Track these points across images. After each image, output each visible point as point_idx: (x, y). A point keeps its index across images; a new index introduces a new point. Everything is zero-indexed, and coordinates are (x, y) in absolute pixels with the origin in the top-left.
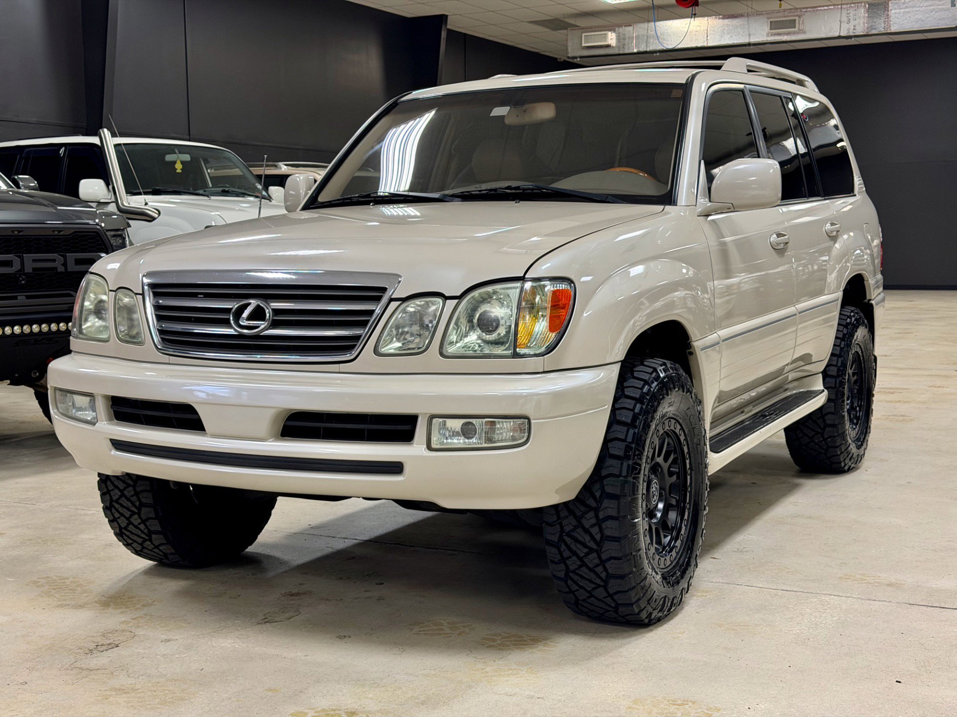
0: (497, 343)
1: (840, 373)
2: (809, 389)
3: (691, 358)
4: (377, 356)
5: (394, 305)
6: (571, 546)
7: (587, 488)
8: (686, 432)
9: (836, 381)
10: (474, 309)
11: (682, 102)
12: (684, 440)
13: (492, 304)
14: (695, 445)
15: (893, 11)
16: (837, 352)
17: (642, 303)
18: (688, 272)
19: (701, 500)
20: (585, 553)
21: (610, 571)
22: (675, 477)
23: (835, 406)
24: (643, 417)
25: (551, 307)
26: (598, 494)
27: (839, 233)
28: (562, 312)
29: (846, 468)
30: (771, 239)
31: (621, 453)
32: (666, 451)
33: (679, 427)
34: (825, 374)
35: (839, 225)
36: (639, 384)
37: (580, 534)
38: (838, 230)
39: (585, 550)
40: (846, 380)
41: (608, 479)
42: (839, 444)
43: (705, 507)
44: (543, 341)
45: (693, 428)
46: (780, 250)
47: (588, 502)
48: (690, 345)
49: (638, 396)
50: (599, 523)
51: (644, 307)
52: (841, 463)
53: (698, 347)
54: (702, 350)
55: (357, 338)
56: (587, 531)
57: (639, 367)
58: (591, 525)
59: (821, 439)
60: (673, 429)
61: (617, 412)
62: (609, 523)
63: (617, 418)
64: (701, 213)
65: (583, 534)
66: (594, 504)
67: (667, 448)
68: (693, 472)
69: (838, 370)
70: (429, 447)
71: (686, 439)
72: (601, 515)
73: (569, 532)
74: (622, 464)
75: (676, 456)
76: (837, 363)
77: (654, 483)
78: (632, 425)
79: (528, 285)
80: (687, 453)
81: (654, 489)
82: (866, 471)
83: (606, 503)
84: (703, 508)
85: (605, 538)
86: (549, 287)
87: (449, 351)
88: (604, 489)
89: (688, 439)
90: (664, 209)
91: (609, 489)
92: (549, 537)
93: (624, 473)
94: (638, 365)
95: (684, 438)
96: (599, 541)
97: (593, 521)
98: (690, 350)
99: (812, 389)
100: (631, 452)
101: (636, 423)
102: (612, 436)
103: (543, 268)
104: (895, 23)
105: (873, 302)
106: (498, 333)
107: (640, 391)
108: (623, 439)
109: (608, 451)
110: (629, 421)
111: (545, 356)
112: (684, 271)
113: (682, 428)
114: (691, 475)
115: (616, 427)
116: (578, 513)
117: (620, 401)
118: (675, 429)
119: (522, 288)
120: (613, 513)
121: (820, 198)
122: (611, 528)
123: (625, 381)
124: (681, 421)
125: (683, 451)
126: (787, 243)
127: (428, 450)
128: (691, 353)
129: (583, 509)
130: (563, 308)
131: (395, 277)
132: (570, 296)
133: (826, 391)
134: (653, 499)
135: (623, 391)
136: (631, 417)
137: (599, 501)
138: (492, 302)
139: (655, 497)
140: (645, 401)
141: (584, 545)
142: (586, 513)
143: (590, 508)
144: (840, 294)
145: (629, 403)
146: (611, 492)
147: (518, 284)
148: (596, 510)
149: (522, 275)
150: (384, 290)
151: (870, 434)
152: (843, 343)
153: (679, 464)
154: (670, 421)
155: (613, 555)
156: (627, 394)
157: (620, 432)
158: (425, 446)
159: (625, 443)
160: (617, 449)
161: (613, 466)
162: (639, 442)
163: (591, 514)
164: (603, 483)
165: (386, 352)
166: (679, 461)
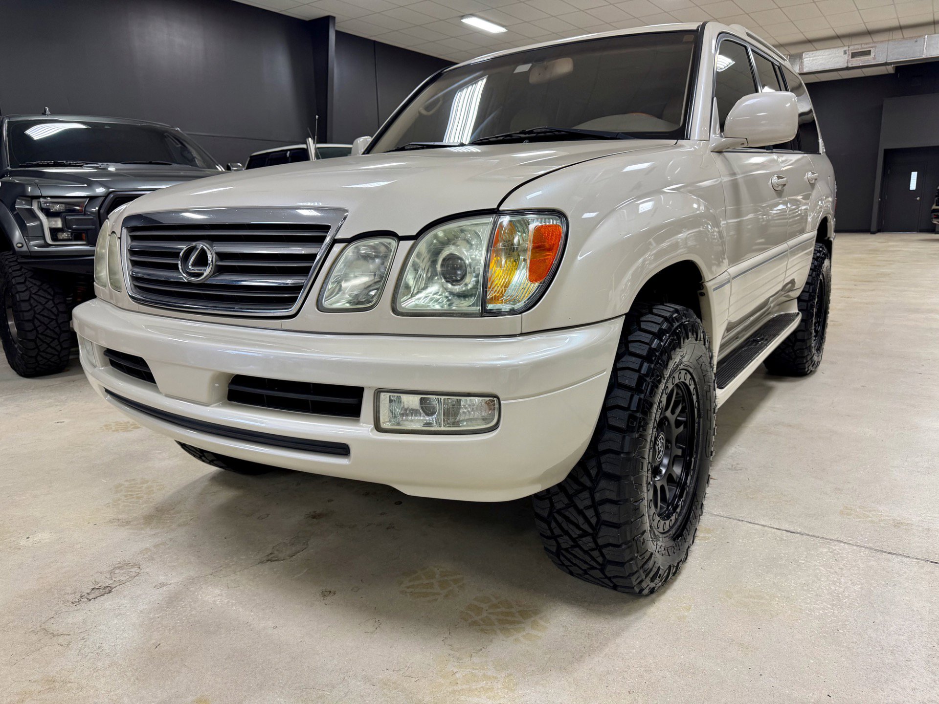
0: (463, 295)
1: (811, 298)
2: (787, 312)
3: (702, 299)
4: (320, 311)
5: (337, 248)
6: (562, 525)
7: (582, 464)
8: (696, 380)
9: (807, 304)
10: (436, 253)
11: (693, 45)
12: (694, 388)
13: (458, 246)
14: (705, 392)
15: (805, 60)
16: (810, 281)
17: (650, 244)
18: (699, 207)
19: (709, 447)
20: (579, 535)
21: (608, 557)
22: (682, 428)
23: (806, 325)
24: (651, 378)
25: (533, 248)
26: (593, 472)
27: (817, 181)
28: (549, 255)
29: (809, 372)
30: (773, 181)
31: (623, 425)
32: (675, 400)
33: (689, 376)
34: (799, 299)
35: (817, 174)
36: (646, 338)
37: (572, 514)
38: (816, 178)
39: (579, 532)
40: (815, 304)
41: (607, 456)
42: (806, 355)
43: (712, 452)
44: (523, 293)
45: (704, 376)
46: (779, 192)
47: (582, 480)
48: (703, 286)
49: (644, 353)
50: (595, 506)
51: (651, 247)
52: (805, 369)
53: (710, 287)
54: (714, 291)
55: (297, 289)
56: (580, 512)
57: (647, 316)
58: (586, 507)
59: (792, 351)
60: (684, 381)
61: (620, 373)
62: (607, 507)
63: (619, 381)
64: (715, 149)
65: (575, 513)
66: (588, 484)
67: (676, 398)
68: (701, 419)
69: (810, 295)
70: (378, 428)
71: (696, 388)
72: (598, 497)
73: (560, 509)
74: (624, 438)
75: (684, 405)
76: (809, 290)
77: (660, 439)
78: (638, 389)
79: (505, 220)
80: (696, 402)
81: (660, 445)
82: (823, 373)
83: (603, 484)
84: (710, 453)
85: (601, 523)
86: (535, 223)
87: (403, 306)
88: (601, 467)
89: (698, 387)
90: (676, 143)
91: (606, 468)
92: (538, 511)
93: (626, 450)
94: (646, 314)
95: (694, 386)
96: (594, 525)
97: (588, 502)
98: (702, 291)
99: (789, 312)
100: (635, 423)
101: (642, 387)
102: (612, 403)
103: (528, 197)
104: (807, 67)
105: (832, 239)
106: (464, 283)
107: (648, 346)
108: (626, 408)
109: (607, 422)
110: (633, 385)
111: (524, 314)
112: (695, 206)
113: (693, 378)
114: (699, 423)
115: (618, 392)
116: (571, 492)
117: (623, 359)
118: (685, 380)
119: (495, 223)
120: (613, 496)
121: (800, 152)
122: (608, 513)
123: (630, 333)
124: (691, 370)
125: (692, 400)
126: (785, 185)
127: (377, 430)
128: (703, 294)
129: (576, 487)
130: (550, 250)
131: (341, 213)
132: (560, 234)
133: (800, 313)
134: (659, 456)
135: (627, 347)
136: (636, 380)
137: (595, 481)
138: (458, 244)
139: (661, 453)
140: (653, 358)
141: (578, 527)
142: (580, 492)
143: (584, 488)
144: (815, 232)
145: (634, 363)
146: (611, 471)
147: (490, 219)
148: (592, 491)
149: (495, 207)
150: (327, 228)
151: (825, 343)
152: (814, 273)
153: (687, 413)
154: (680, 373)
155: (611, 541)
156: (632, 350)
157: (622, 398)
158: (372, 426)
159: (628, 412)
160: (618, 419)
161: (612, 440)
162: (646, 407)
163: (586, 494)
164: (600, 460)
165: (330, 307)
166: (687, 411)
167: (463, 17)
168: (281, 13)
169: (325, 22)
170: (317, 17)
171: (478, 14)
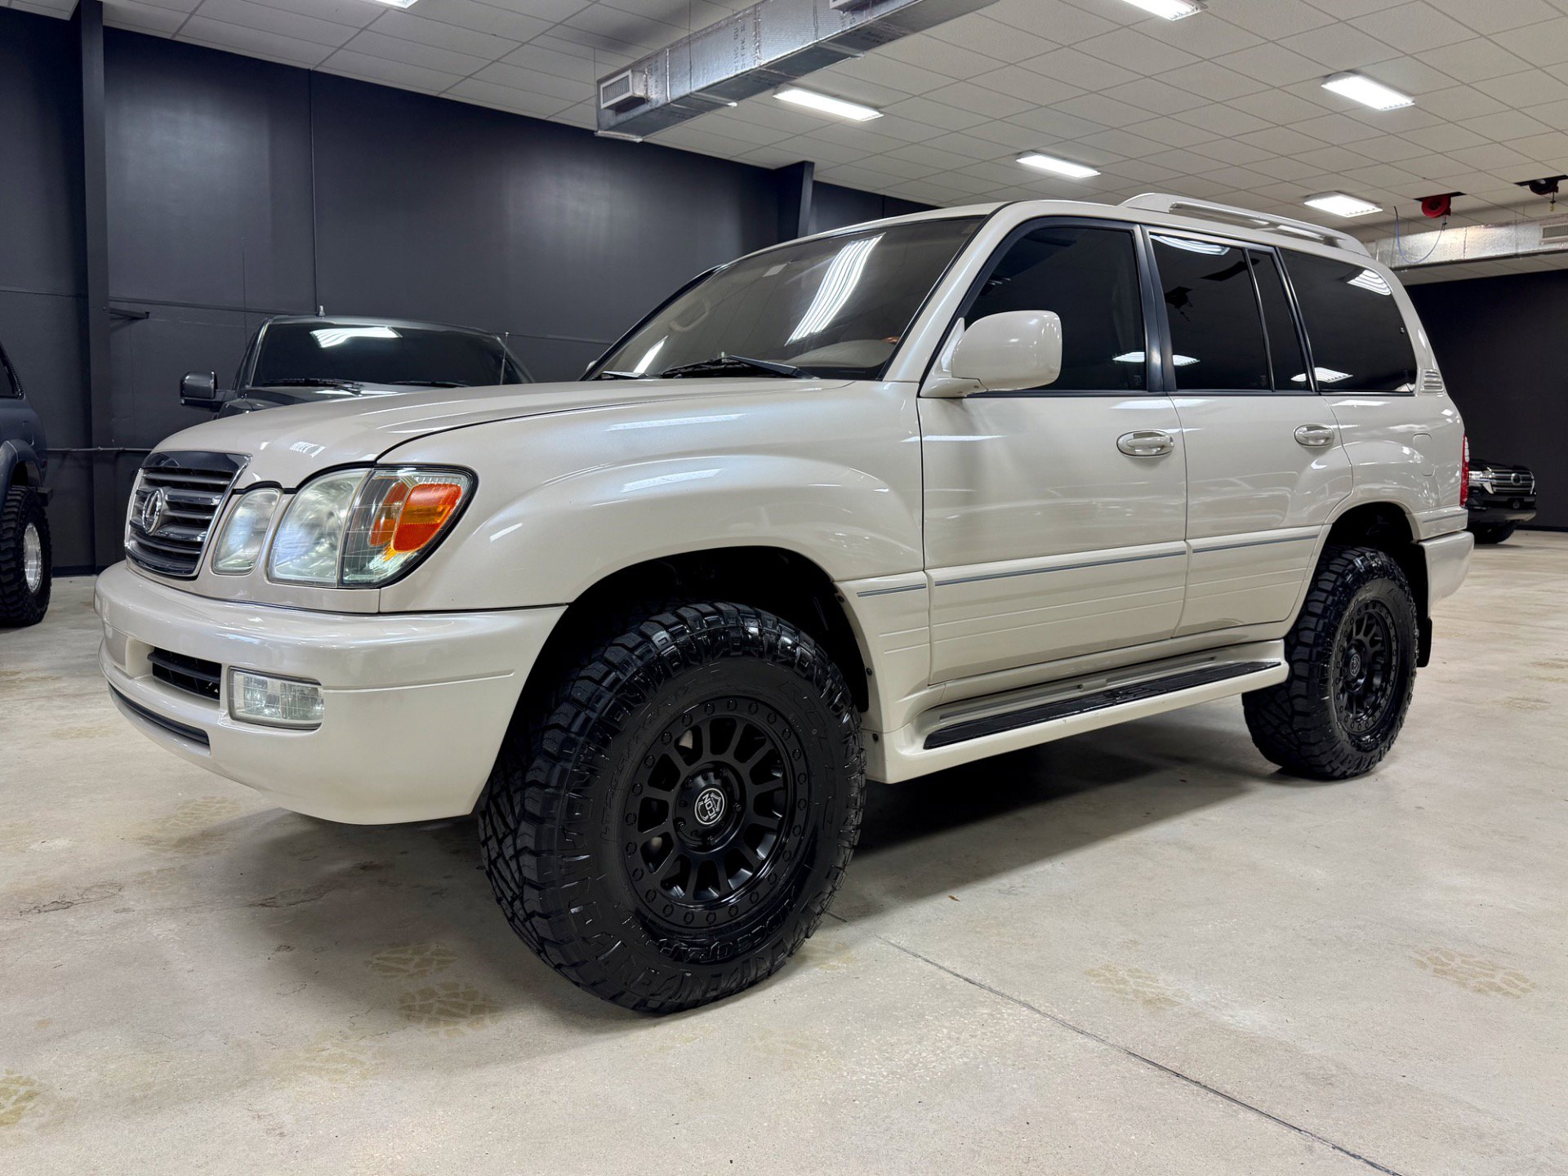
167: (1020, 154)
168: (732, 159)
169: (797, 172)
170: (785, 164)
171: (1044, 149)
